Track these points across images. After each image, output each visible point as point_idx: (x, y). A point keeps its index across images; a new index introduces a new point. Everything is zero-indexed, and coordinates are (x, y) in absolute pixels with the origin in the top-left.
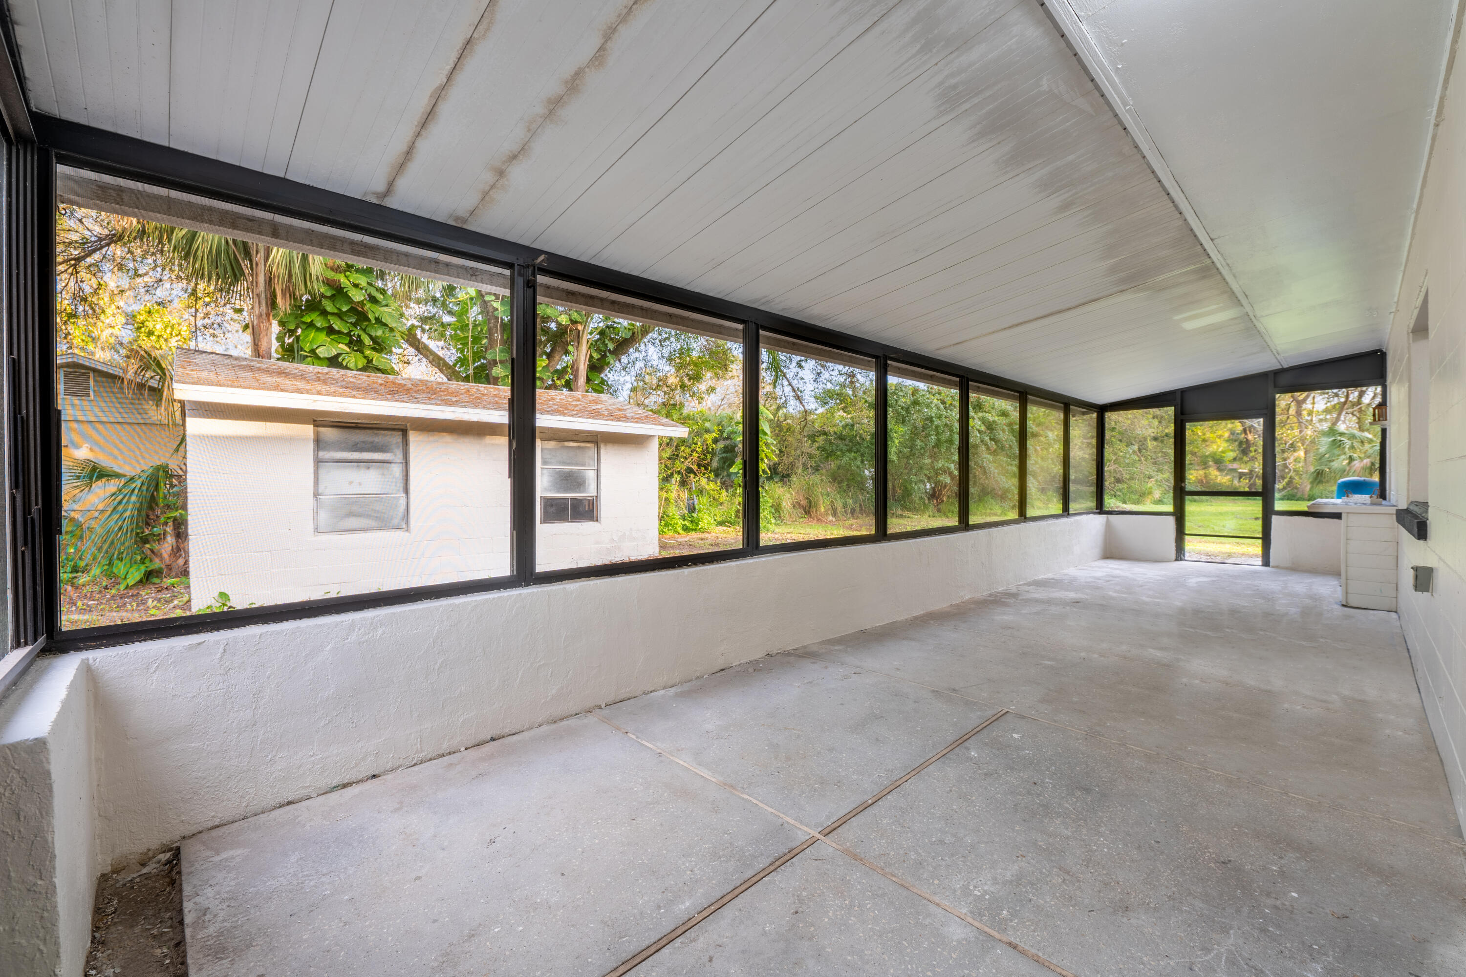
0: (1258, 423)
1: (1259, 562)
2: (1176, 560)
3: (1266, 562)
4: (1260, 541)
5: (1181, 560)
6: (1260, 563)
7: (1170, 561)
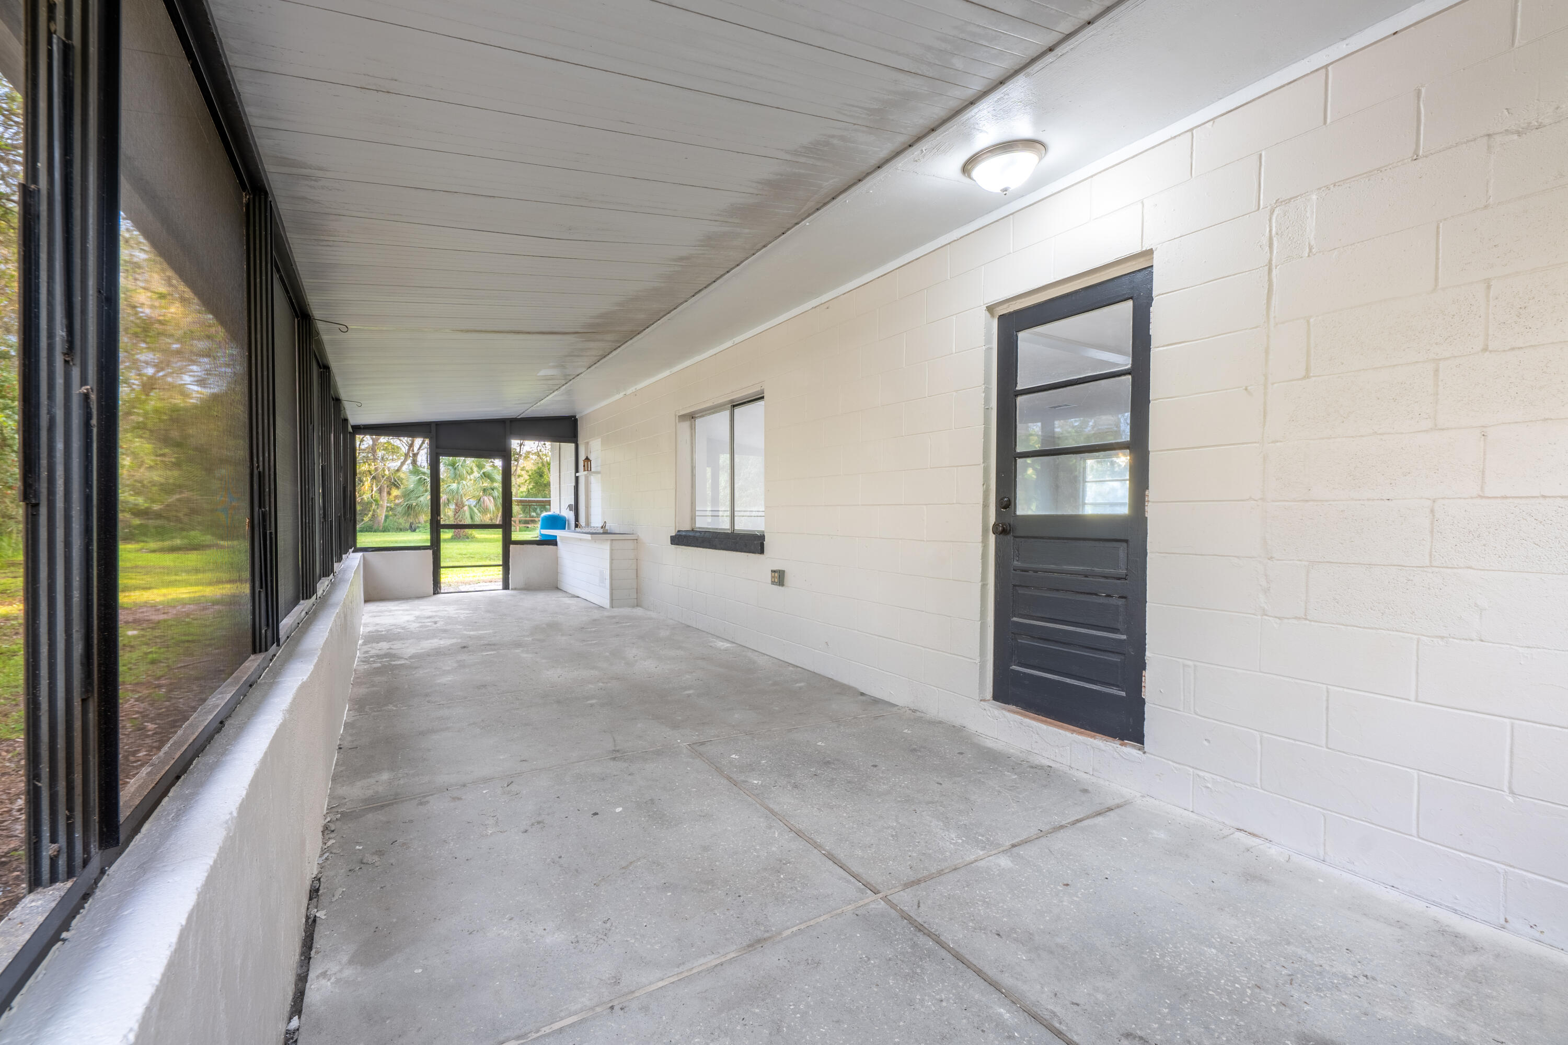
0: (498, 463)
1: (500, 585)
2: (434, 594)
3: (506, 586)
4: (501, 567)
5: (438, 593)
6: (501, 587)
7: (430, 596)
